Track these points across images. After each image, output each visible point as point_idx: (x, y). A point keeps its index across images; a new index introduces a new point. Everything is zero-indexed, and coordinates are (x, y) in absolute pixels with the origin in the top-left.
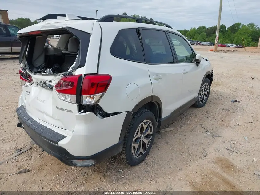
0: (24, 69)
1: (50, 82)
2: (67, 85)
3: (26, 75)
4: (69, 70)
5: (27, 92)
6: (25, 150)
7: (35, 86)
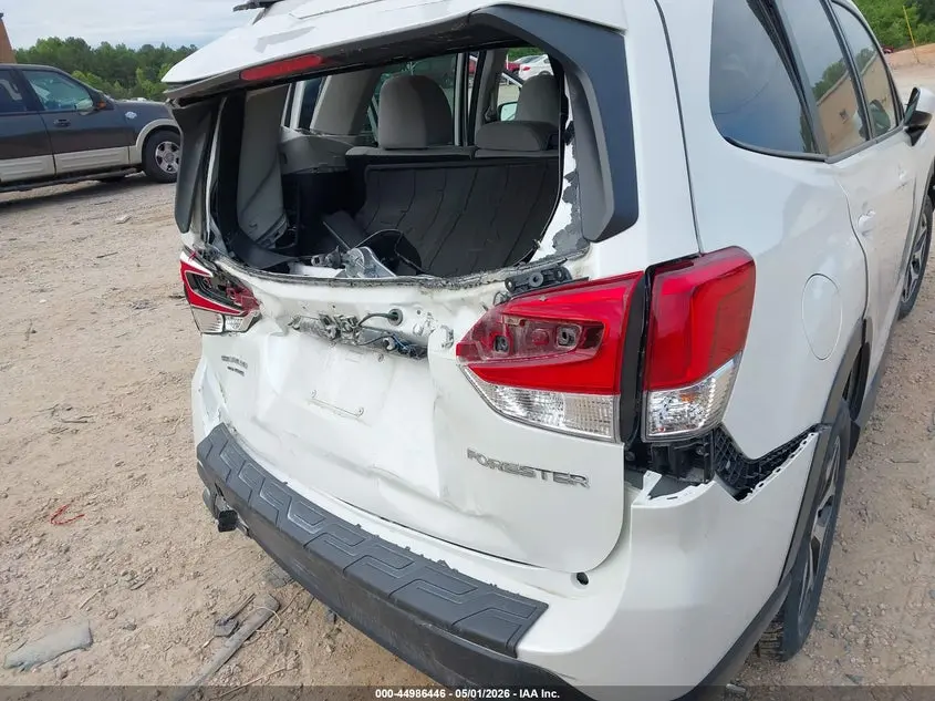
0: (207, 257)
1: (395, 317)
2: (547, 340)
3: (218, 282)
4: (538, 256)
5: (225, 358)
6: (257, 619)
7: (276, 334)
